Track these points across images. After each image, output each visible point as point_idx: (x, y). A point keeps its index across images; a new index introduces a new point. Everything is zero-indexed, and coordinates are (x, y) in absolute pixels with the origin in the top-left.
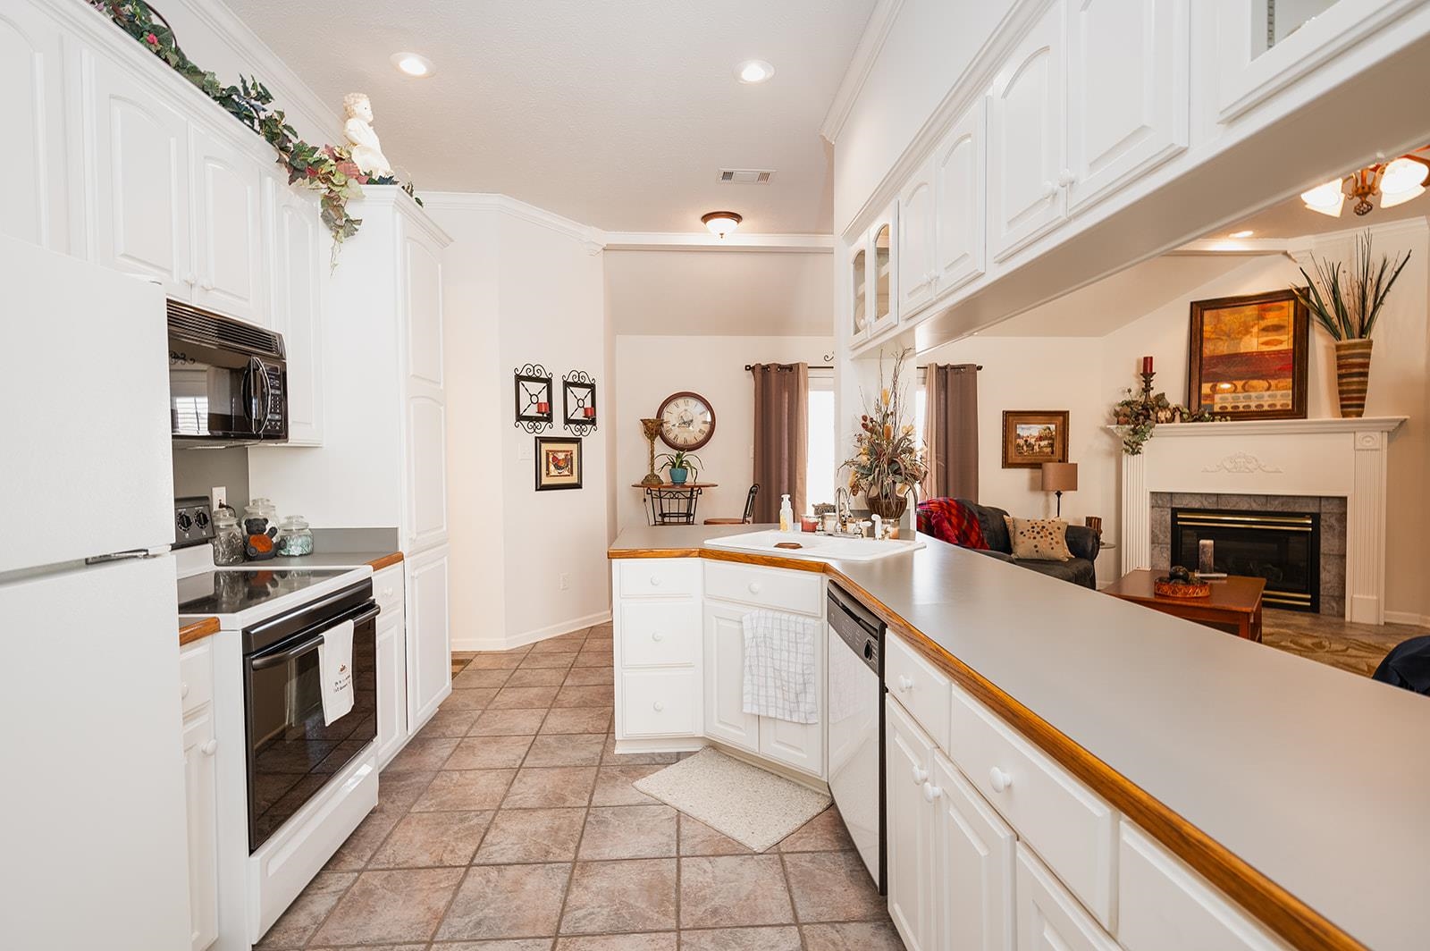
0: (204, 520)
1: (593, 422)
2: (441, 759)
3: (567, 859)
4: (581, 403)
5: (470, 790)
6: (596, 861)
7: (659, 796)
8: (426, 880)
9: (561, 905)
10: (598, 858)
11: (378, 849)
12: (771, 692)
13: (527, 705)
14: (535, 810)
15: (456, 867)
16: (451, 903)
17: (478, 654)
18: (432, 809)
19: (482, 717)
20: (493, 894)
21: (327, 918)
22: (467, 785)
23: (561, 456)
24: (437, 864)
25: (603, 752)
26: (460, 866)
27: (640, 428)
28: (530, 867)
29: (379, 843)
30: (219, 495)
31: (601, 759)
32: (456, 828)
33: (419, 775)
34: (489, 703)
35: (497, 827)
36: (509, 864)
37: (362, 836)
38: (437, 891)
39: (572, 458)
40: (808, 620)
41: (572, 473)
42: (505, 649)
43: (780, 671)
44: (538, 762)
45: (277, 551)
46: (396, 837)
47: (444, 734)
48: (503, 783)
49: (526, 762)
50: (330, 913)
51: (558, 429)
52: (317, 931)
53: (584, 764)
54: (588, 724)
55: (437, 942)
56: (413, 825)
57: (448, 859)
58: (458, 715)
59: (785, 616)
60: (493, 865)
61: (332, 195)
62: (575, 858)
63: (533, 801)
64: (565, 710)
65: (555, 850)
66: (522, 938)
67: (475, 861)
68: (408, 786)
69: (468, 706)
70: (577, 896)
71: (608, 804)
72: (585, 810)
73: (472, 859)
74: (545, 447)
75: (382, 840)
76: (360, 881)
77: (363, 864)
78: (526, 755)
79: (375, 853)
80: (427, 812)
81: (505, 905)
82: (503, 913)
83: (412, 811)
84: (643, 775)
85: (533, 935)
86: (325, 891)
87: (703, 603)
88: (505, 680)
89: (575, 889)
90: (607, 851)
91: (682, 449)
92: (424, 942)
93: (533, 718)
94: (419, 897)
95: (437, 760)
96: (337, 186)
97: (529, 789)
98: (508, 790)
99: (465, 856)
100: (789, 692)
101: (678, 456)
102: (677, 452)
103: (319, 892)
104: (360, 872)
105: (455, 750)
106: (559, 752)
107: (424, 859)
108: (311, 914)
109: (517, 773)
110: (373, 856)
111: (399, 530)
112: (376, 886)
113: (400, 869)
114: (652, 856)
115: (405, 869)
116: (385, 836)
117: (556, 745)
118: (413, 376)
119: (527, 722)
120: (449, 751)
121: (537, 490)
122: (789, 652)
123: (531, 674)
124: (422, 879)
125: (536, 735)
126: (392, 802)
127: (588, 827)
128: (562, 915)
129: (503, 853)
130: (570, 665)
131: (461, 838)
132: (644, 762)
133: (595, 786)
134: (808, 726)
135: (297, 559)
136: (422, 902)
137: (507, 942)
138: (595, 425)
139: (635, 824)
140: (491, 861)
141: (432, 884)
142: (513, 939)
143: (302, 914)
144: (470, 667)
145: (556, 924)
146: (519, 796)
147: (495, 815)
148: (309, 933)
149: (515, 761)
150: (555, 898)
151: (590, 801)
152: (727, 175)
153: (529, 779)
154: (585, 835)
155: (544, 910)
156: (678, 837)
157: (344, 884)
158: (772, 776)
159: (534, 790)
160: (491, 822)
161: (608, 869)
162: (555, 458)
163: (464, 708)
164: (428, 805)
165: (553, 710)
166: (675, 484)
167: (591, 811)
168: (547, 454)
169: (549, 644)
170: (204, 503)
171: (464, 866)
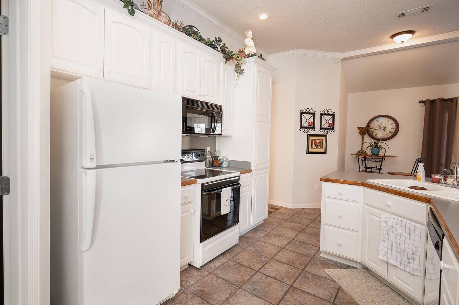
0: (203, 155)
1: (333, 129)
2: (260, 237)
3: (289, 284)
4: (328, 122)
5: (265, 249)
6: (299, 289)
7: (333, 278)
8: (244, 270)
9: (282, 297)
10: (300, 288)
11: (235, 256)
12: (395, 253)
13: (294, 229)
14: (284, 263)
15: (254, 270)
16: (249, 279)
17: (282, 207)
18: (252, 250)
19: (277, 228)
20: (261, 283)
21: (218, 268)
22: (265, 247)
23: (318, 141)
24: (249, 267)
25: (315, 254)
26: (255, 270)
27: (358, 131)
28: (276, 280)
29: (236, 254)
30: (209, 149)
31: (314, 256)
32: (257, 259)
33: (252, 239)
34: (280, 224)
35: (270, 263)
36: (269, 276)
37: (233, 251)
38: (246, 274)
39: (322, 142)
40: (418, 225)
41: (322, 148)
42: (292, 208)
43: (400, 245)
44: (290, 248)
45: (220, 165)
46: (241, 254)
47: (263, 230)
48: (276, 251)
49: (286, 247)
50: (219, 267)
51: (317, 131)
52: (215, 270)
53: (307, 255)
54: (313, 242)
55: (242, 289)
56: (246, 253)
57: (252, 267)
58: (270, 225)
59: (405, 220)
60: (265, 274)
61: (238, 63)
62: (292, 285)
63: (283, 260)
64: (306, 234)
65: (286, 279)
66: (266, 301)
67: (259, 271)
68: (248, 241)
69: (273, 223)
70: (288, 297)
71: (311, 272)
72: (301, 271)
73: (259, 270)
74: (311, 138)
75: (237, 253)
76: (228, 262)
77: (230, 258)
78: (287, 245)
79: (234, 256)
80: (251, 251)
81: (264, 288)
82: (263, 290)
83: (247, 249)
84: (330, 268)
85: (269, 301)
86: (219, 261)
87: (363, 206)
88: (288, 218)
89: (288, 294)
90: (305, 288)
91: (379, 140)
92: (238, 287)
93: (294, 233)
94: (241, 274)
95: (259, 236)
96: (239, 60)
97: (284, 256)
98: (277, 254)
99: (257, 268)
100: (404, 256)
101: (375, 143)
102: (375, 141)
103: (218, 261)
104: (229, 260)
105: (265, 235)
106: (298, 248)
107: (246, 264)
108: (215, 265)
109: (282, 249)
110: (233, 257)
111: (251, 163)
112: (231, 265)
113: (239, 263)
114: (322, 298)
115: (240, 264)
116: (238, 253)
117: (299, 245)
118: (258, 115)
119: (291, 234)
120: (263, 235)
121: (307, 153)
122: (405, 237)
123: (298, 219)
124: (243, 269)
125: (292, 240)
126: (243, 244)
127: (300, 277)
128: (281, 300)
129: (269, 272)
130: (314, 219)
131: (258, 262)
132: (332, 263)
133: (308, 264)
134: (415, 276)
135: (225, 168)
136: (241, 275)
137: (261, 299)
138: (334, 130)
139: (319, 283)
140: (264, 273)
141: (246, 272)
142: (263, 299)
143: (213, 264)
144: (278, 211)
145: (278, 302)
146: (280, 257)
147: (270, 260)
148: (213, 270)
149: (283, 245)
150: (280, 294)
151: (304, 268)
152: (402, 15)
153: (285, 253)
154: (298, 279)
155: (276, 296)
156: (336, 296)
157: (224, 261)
158: (395, 293)
159: (285, 257)
160: (268, 261)
161: (303, 294)
162: (315, 142)
163: (272, 224)
164: (252, 249)
165: (301, 233)
166: (373, 155)
167: (303, 272)
168: (312, 141)
169: (308, 210)
170: (204, 151)
171: (256, 271)
